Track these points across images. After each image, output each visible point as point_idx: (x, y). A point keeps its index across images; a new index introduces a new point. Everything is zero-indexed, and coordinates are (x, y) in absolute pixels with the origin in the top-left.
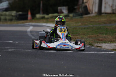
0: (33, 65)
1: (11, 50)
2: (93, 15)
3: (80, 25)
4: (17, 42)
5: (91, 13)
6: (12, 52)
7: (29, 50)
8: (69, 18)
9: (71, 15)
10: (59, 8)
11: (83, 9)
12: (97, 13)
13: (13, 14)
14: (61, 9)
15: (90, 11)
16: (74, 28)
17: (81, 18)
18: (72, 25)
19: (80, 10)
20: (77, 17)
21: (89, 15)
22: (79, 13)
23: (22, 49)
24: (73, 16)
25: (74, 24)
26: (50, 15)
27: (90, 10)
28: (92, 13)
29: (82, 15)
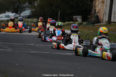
0: (52, 66)
1: (33, 52)
2: (104, 23)
3: (92, 32)
4: (38, 45)
5: (101, 22)
6: (33, 54)
7: (48, 52)
8: (83, 25)
9: (85, 23)
10: (74, 17)
11: (95, 18)
12: (107, 22)
13: (34, 21)
14: (76, 18)
15: (101, 21)
16: (87, 35)
17: (93, 26)
18: (85, 32)
19: (93, 19)
20: (89, 25)
21: (100, 24)
22: (92, 22)
23: (42, 52)
24: (86, 24)
25: (87, 31)
26: (66, 23)
27: (101, 19)
28: (103, 22)
29: (94, 23)
